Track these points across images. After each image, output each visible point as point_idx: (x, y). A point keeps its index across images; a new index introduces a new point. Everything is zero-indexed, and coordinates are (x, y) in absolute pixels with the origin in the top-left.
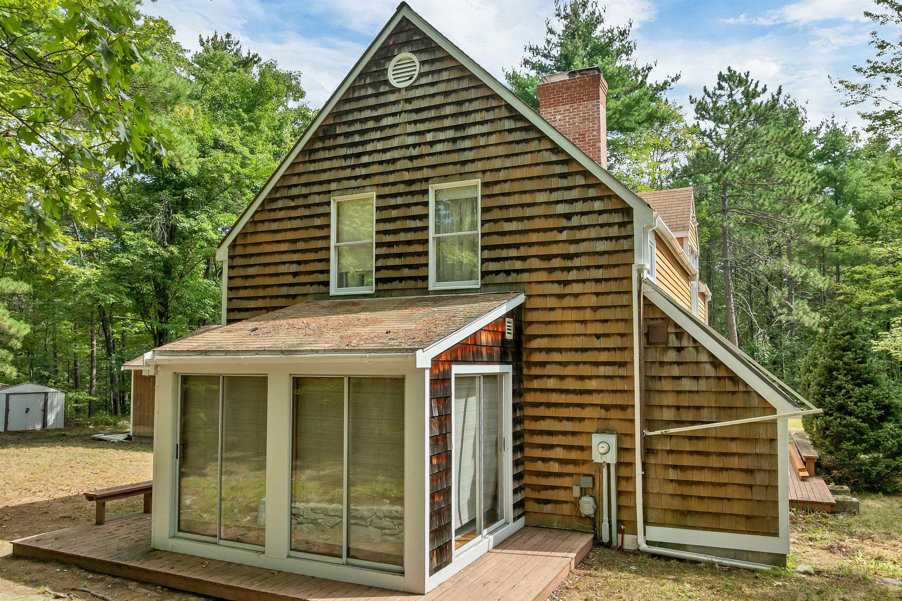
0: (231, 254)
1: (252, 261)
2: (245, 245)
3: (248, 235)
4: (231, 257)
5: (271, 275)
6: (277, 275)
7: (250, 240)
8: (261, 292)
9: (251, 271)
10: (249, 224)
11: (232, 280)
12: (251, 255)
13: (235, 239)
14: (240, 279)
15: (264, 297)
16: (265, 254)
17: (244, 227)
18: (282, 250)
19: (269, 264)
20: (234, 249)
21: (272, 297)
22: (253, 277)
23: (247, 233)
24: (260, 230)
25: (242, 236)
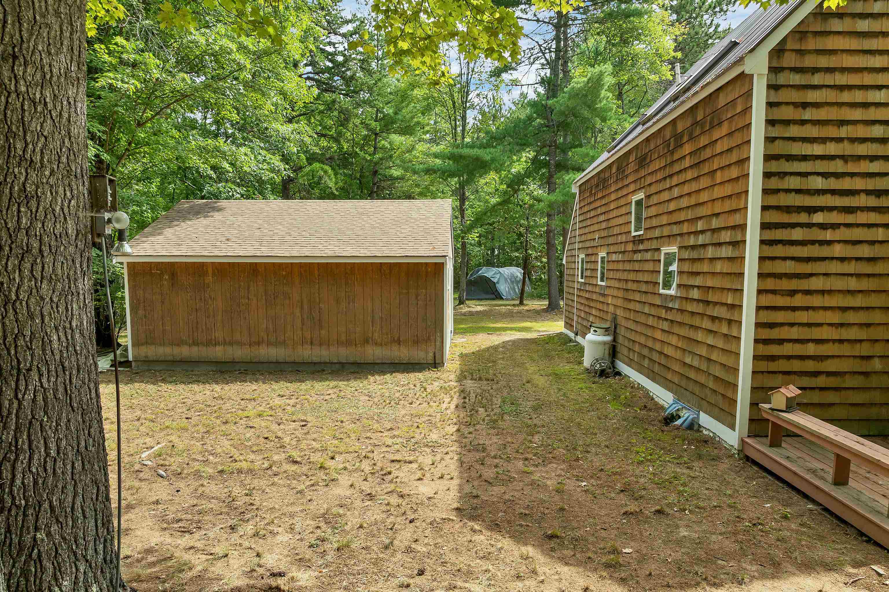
0: (775, 65)
1: (817, 79)
2: (801, 52)
3: (809, 35)
4: (774, 70)
5: (853, 105)
6: (866, 105)
7: (811, 44)
8: (832, 132)
9: (812, 96)
10: (811, 19)
11: (775, 109)
12: (815, 70)
13: (784, 41)
14: (791, 107)
15: (840, 140)
16: (843, 70)
17: (802, 22)
18: (878, 65)
19: (850, 87)
20: (779, 57)
21: (853, 140)
22: (817, 105)
23: (807, 32)
24: (833, 29)
25: (797, 36)
